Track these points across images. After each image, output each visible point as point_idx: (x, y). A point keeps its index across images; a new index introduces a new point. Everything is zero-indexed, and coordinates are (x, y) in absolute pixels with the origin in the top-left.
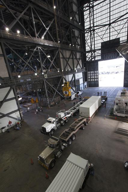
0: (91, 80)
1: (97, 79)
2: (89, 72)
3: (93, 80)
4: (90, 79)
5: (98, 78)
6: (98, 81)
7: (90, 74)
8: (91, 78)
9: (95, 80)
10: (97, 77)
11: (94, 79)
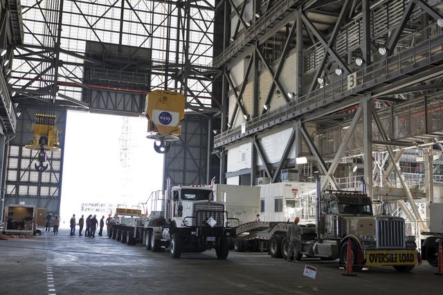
0: (23, 190)
1: (53, 189)
2: (14, 150)
3: (33, 190)
4: (18, 183)
5: (58, 185)
6: (59, 198)
7: (20, 157)
8: (24, 178)
9: (44, 191)
10: (54, 180)
11: (39, 184)
